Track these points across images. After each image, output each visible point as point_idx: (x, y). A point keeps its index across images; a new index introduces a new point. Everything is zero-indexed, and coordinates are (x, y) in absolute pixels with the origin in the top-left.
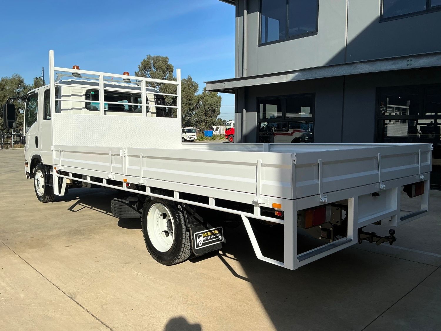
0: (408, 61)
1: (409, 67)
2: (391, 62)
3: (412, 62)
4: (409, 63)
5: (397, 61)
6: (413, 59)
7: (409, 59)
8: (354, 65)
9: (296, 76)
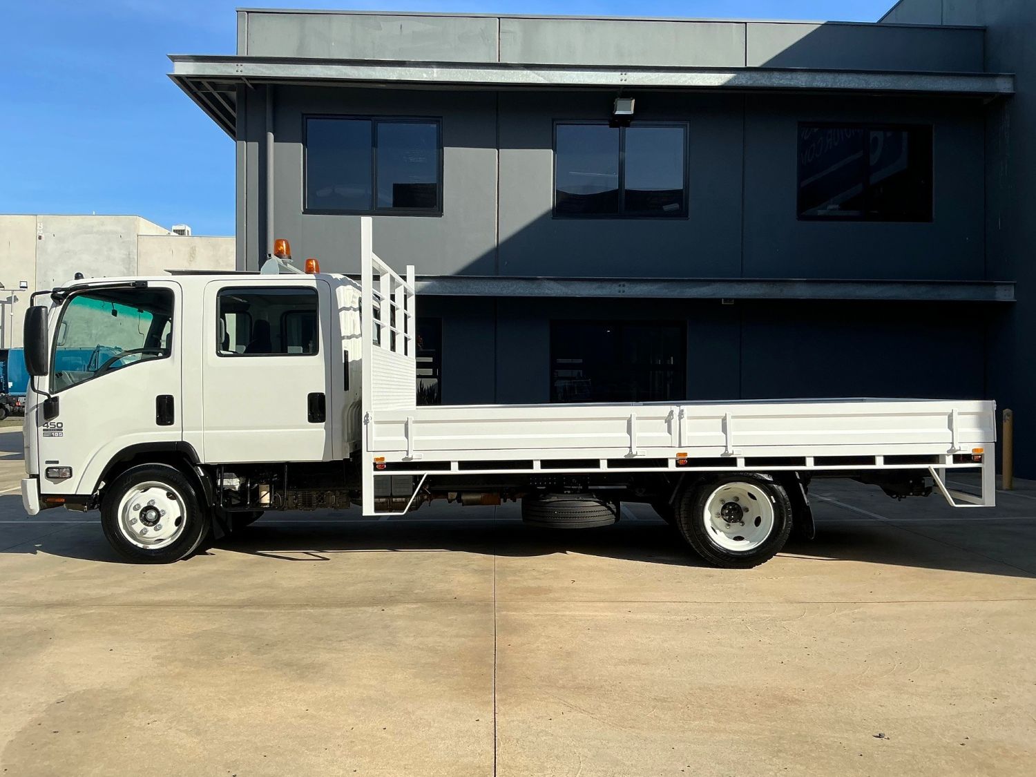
0: (620, 286)
1: (620, 295)
2: (595, 285)
3: (626, 289)
4: (622, 289)
5: (604, 284)
6: (627, 285)
7: (622, 283)
8: (538, 282)
9: (427, 287)
